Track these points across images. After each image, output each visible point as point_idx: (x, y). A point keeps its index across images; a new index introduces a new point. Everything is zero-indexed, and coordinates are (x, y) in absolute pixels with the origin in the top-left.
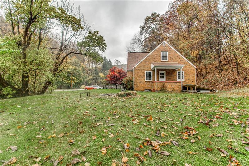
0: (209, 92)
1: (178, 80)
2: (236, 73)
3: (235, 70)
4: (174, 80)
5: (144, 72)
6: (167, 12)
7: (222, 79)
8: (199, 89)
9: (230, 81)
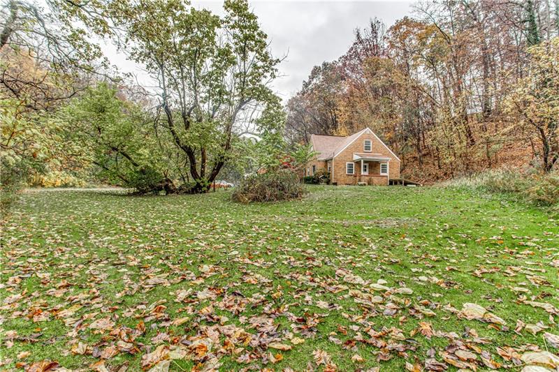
0: (415, 186)
1: (382, 174)
2: (437, 168)
3: (436, 163)
4: (377, 174)
5: (345, 164)
6: (341, 58)
7: (422, 173)
8: (406, 184)
9: (431, 177)
